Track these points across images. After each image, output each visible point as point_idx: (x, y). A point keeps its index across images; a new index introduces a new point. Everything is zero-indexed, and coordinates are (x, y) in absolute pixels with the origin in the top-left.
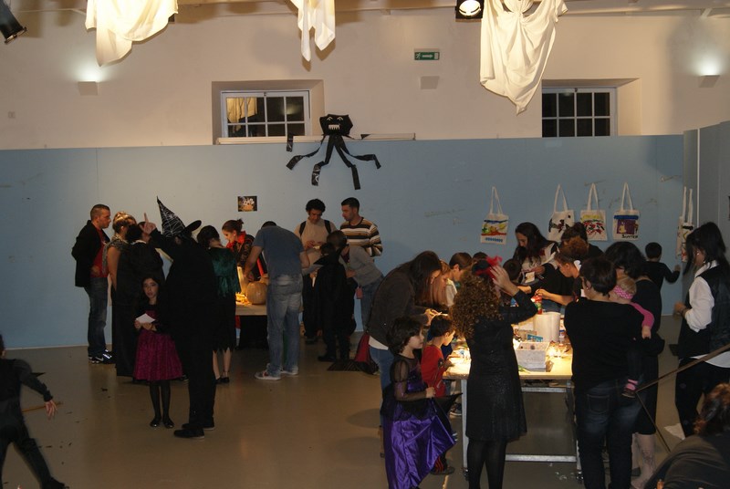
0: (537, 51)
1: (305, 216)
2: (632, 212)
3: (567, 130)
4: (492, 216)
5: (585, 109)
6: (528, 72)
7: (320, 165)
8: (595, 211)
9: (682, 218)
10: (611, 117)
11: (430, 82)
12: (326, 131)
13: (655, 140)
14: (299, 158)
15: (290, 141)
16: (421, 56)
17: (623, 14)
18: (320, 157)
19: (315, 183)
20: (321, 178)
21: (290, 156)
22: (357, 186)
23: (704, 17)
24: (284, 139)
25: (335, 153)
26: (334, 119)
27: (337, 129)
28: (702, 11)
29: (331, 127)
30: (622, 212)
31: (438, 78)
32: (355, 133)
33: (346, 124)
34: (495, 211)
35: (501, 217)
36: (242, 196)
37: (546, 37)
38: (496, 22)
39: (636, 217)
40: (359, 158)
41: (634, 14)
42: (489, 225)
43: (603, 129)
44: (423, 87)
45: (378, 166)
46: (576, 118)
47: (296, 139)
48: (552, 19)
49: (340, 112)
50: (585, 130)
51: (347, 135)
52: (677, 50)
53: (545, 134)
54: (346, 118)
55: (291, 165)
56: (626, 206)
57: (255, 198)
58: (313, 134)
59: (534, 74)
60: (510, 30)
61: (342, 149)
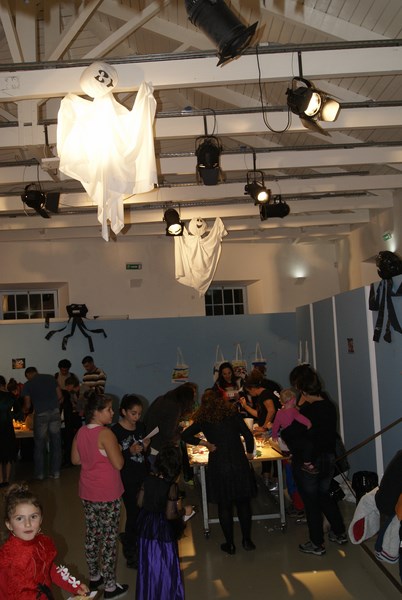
0: (210, 258)
1: (58, 370)
2: (262, 360)
3: (218, 312)
4: (178, 366)
5: (228, 299)
6: (206, 272)
7: (68, 336)
8: (241, 361)
9: (300, 360)
10: (244, 304)
11: (136, 283)
12: (71, 315)
13: (272, 316)
14: (54, 332)
15: (47, 322)
16: (130, 267)
17: (249, 242)
18: (68, 331)
19: (64, 348)
20: (68, 346)
21: (48, 331)
22: (92, 350)
23: (294, 244)
24: (44, 320)
25: (77, 328)
26: (76, 307)
27: (78, 313)
28: (294, 240)
29: (74, 312)
30: (257, 360)
31: (141, 280)
32: (90, 315)
33: (84, 309)
34: (180, 363)
35: (184, 366)
36: (15, 358)
37: (215, 250)
38: (184, 242)
39: (264, 363)
40: (92, 331)
41: (256, 241)
42: (177, 372)
43: (240, 310)
44: (131, 286)
45: (105, 336)
46: (223, 304)
47: (51, 320)
48: (218, 240)
49: (80, 302)
50: (229, 311)
51: (84, 316)
52: (281, 264)
53: (207, 314)
54: (84, 306)
55: (48, 337)
56: (259, 357)
57: (24, 360)
58: (61, 317)
59: (209, 273)
60: (193, 247)
61: (82, 326)
